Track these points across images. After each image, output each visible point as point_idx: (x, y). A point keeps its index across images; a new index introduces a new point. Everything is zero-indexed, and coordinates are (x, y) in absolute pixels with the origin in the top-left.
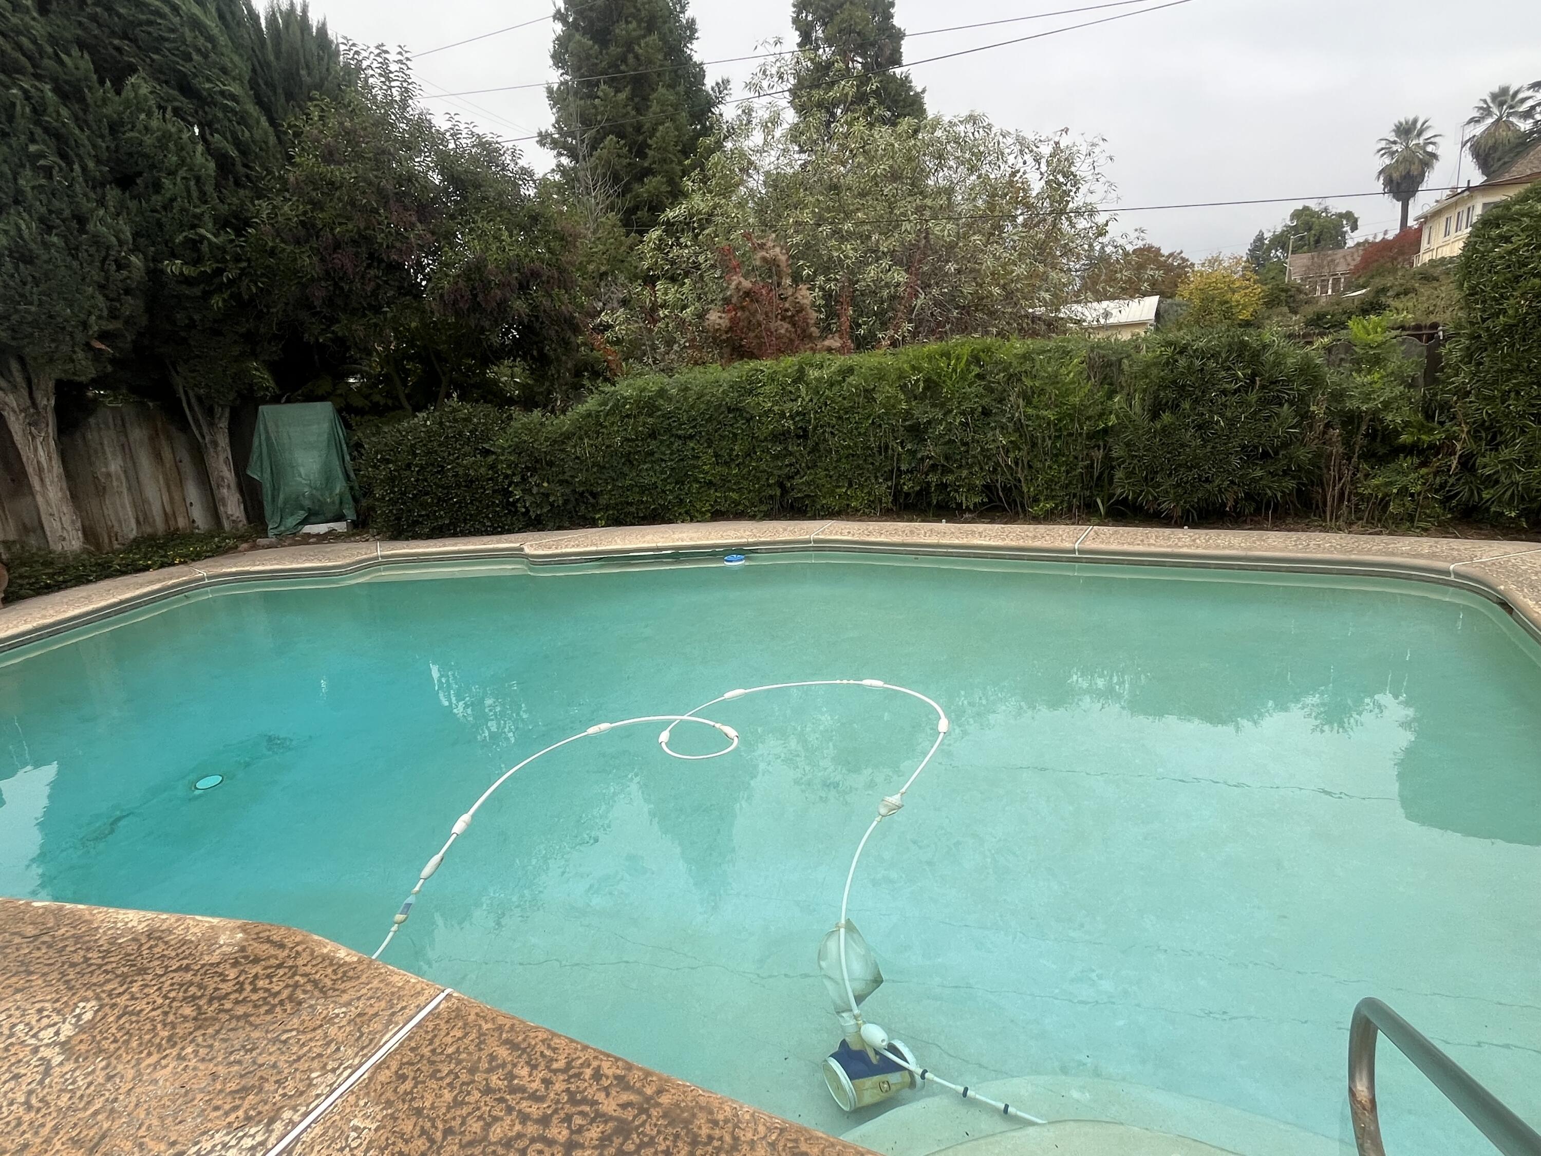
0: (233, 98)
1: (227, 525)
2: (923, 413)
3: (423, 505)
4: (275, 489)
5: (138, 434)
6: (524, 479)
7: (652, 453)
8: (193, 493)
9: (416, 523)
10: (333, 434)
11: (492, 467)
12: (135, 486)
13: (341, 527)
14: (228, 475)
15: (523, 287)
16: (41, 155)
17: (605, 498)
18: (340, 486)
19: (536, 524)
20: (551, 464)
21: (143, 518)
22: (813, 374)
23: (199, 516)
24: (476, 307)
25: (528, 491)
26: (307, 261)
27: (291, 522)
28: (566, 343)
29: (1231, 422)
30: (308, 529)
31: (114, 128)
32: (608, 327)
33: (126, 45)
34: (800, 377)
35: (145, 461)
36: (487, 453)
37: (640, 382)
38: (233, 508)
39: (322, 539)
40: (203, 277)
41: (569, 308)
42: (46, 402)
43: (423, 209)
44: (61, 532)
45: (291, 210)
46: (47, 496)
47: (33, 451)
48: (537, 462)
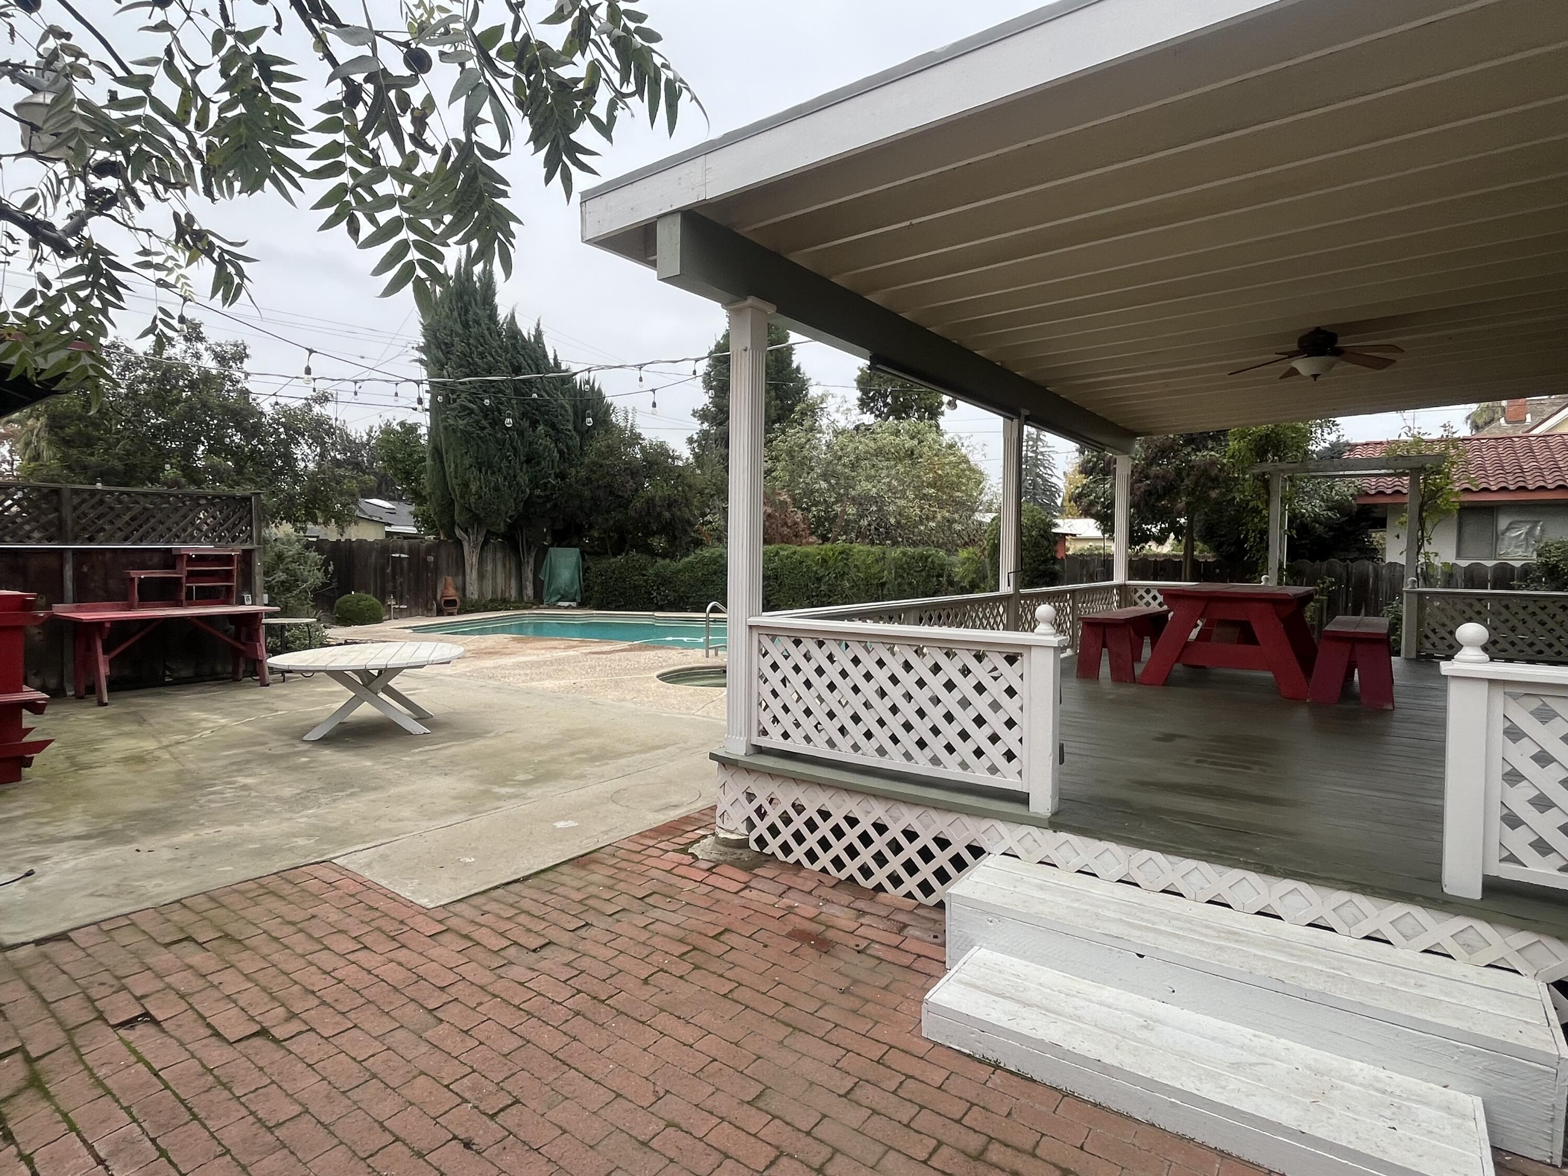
0: (570, 431)
1: (525, 599)
2: (822, 572)
3: (615, 595)
4: (550, 584)
5: (499, 555)
6: (658, 588)
7: (714, 581)
8: (513, 583)
9: (610, 603)
10: (578, 563)
11: (645, 581)
12: (494, 578)
13: (574, 604)
14: (531, 576)
15: (670, 505)
16: (510, 456)
17: (691, 600)
18: (576, 587)
19: (661, 609)
20: (671, 582)
21: (494, 591)
22: (782, 553)
23: (514, 593)
24: (649, 514)
25: (660, 594)
26: (587, 493)
27: (554, 599)
28: (686, 531)
30: (560, 603)
31: (531, 443)
32: (711, 522)
33: (537, 413)
34: (777, 553)
35: (499, 567)
36: (644, 575)
37: (712, 550)
38: (529, 591)
39: (566, 608)
40: (546, 496)
41: (687, 515)
42: (481, 539)
43: (633, 471)
44: (473, 591)
45: (583, 473)
46: (472, 576)
47: (471, 558)
48: (665, 581)
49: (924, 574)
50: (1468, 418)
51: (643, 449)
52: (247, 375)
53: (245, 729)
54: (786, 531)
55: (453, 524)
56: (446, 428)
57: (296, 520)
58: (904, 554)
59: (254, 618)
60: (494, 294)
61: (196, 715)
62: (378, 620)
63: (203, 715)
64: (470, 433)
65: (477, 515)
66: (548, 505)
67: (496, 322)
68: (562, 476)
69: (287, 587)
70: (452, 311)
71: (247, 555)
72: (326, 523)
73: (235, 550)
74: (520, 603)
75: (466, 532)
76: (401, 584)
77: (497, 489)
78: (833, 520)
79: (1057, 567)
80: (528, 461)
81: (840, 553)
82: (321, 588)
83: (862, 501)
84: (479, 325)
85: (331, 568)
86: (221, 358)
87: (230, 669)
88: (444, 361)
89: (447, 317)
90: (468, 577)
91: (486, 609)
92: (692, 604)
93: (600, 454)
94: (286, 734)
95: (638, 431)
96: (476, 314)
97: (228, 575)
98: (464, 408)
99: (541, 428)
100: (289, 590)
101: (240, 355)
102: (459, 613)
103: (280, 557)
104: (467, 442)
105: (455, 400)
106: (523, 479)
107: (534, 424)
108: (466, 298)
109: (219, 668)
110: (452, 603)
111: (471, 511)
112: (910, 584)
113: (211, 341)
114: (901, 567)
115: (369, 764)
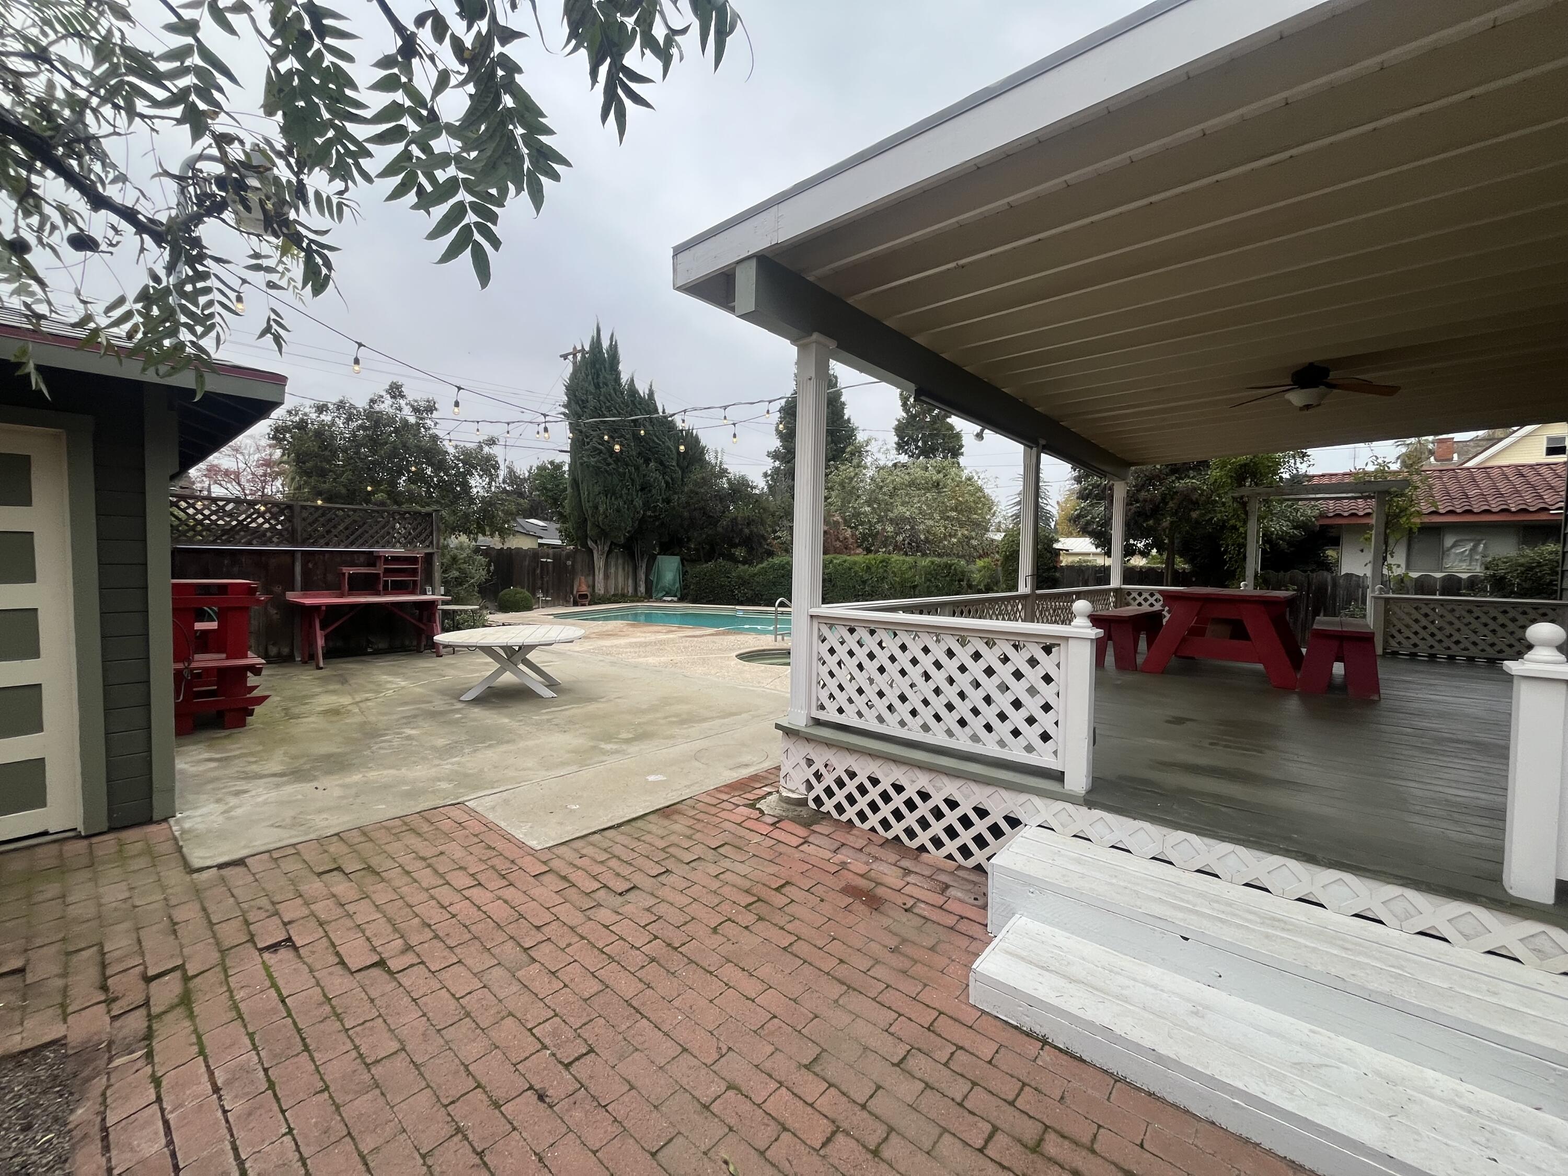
1: (639, 594)
2: (866, 577)
3: (706, 593)
4: (657, 583)
5: (620, 561)
6: (739, 588)
7: (781, 582)
8: (630, 582)
9: (702, 598)
10: (678, 567)
11: (730, 582)
12: (616, 578)
13: (675, 599)
14: (643, 577)
15: (748, 524)
16: (629, 485)
17: (764, 597)
18: (677, 585)
20: (749, 583)
21: (616, 588)
22: (835, 561)
23: (631, 590)
24: (733, 530)
26: (686, 514)
27: (661, 595)
28: (761, 543)
30: (665, 598)
31: (644, 476)
33: (649, 453)
34: (831, 562)
35: (620, 570)
36: (729, 577)
37: (781, 559)
38: (642, 589)
39: (669, 602)
40: (656, 516)
41: (763, 532)
42: (606, 549)
43: (722, 497)
44: (600, 589)
45: (684, 499)
46: (600, 576)
47: (599, 563)
48: (744, 583)
49: (948, 579)
50: (1398, 458)
51: (729, 480)
52: (436, 424)
53: (418, 690)
54: (838, 544)
55: (586, 537)
56: (582, 464)
57: (471, 533)
58: (933, 563)
59: (433, 604)
60: (618, 363)
61: (385, 677)
62: (529, 608)
63: (390, 678)
64: (599, 468)
65: (602, 530)
66: (657, 523)
67: (620, 384)
68: (668, 501)
69: (459, 582)
70: (587, 376)
71: (429, 558)
72: (492, 536)
73: (419, 551)
74: (635, 598)
75: (596, 543)
76: (547, 582)
77: (618, 511)
78: (875, 536)
79: (1058, 575)
80: (642, 489)
81: (881, 562)
82: (485, 583)
83: (898, 522)
84: (607, 385)
85: (492, 568)
86: (416, 410)
87: (415, 643)
88: (581, 413)
89: (583, 380)
90: (596, 577)
91: (610, 601)
92: (765, 600)
93: (696, 484)
94: (448, 695)
95: (725, 466)
96: (604, 377)
97: (414, 572)
98: (595, 449)
99: (652, 465)
100: (461, 584)
101: (431, 408)
102: (589, 605)
103: (454, 559)
104: (597, 474)
105: (588, 443)
106: (638, 502)
107: (647, 461)
108: (597, 366)
109: (407, 643)
110: (585, 596)
111: (598, 526)
112: (937, 586)
113: (410, 398)
114: (930, 573)
115: (506, 720)
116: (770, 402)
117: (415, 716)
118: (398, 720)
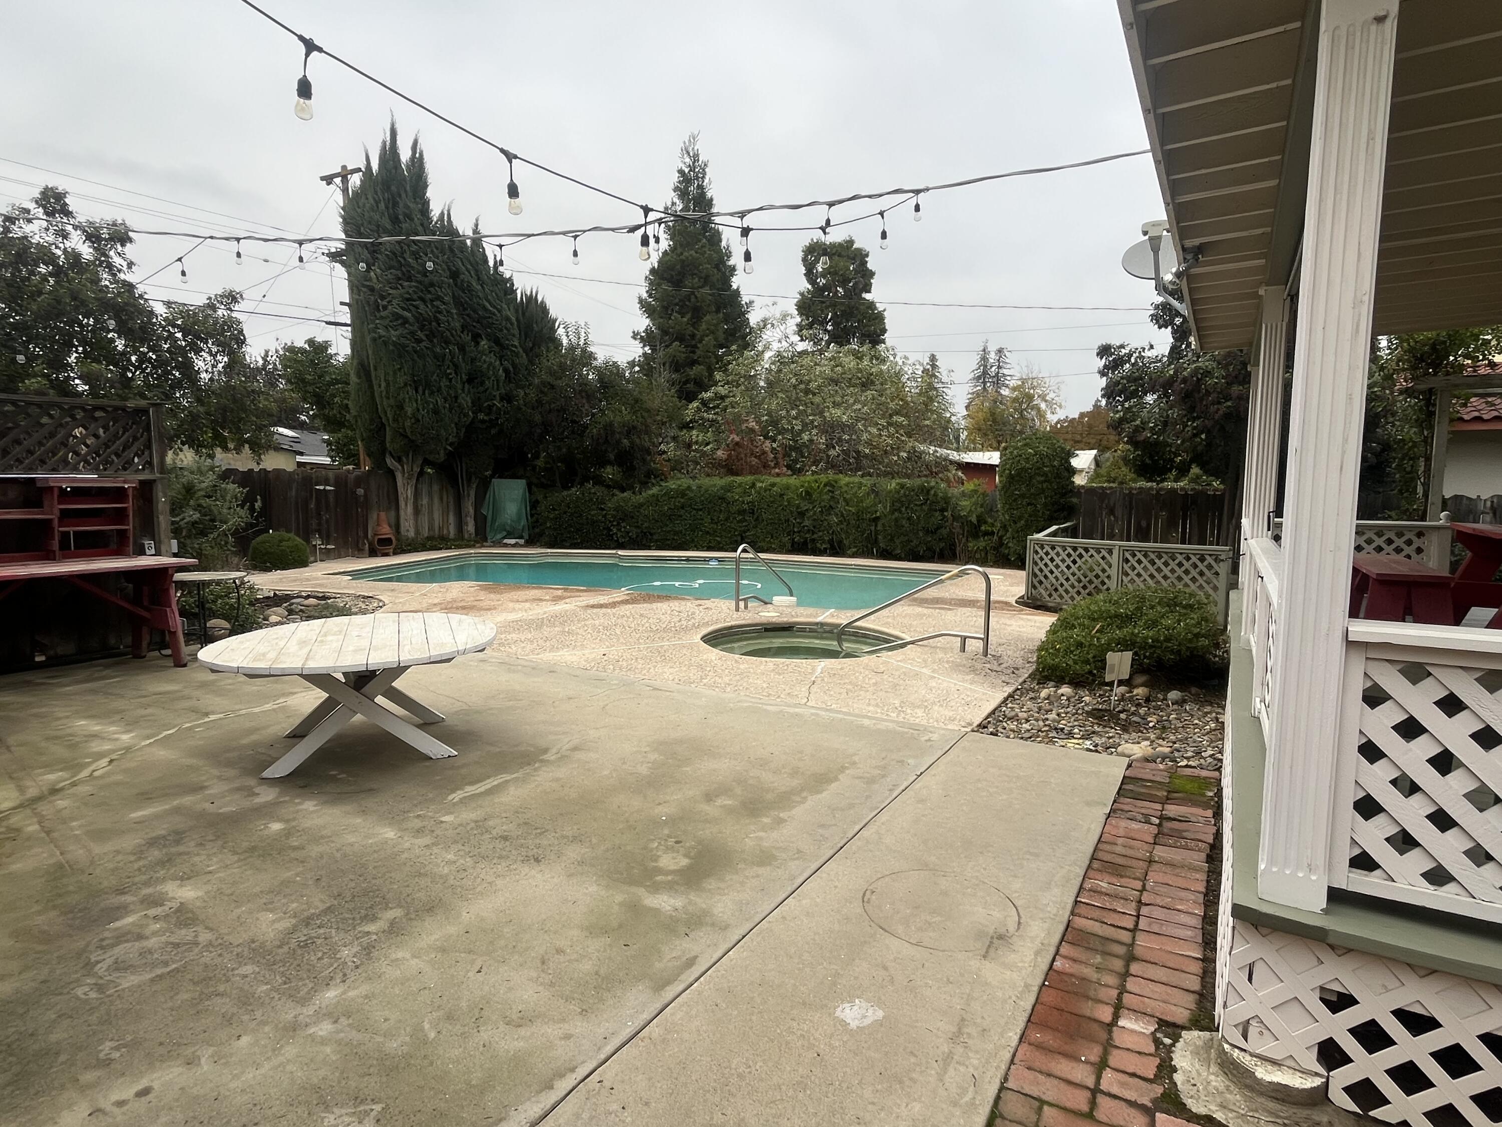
0: (515, 347)
1: (466, 536)
2: (805, 506)
3: (569, 532)
4: (494, 520)
5: (436, 488)
6: (618, 524)
7: (681, 516)
8: (452, 519)
9: (565, 540)
10: (524, 495)
11: (604, 516)
12: (431, 513)
13: (522, 541)
14: (471, 510)
15: (629, 432)
16: (451, 374)
17: (655, 537)
18: (523, 522)
19: (622, 547)
20: (632, 517)
21: (431, 528)
22: (759, 485)
23: (452, 531)
24: (606, 441)
25: (619, 530)
26: (538, 418)
27: (499, 536)
28: (644, 460)
29: (918, 517)
30: (505, 541)
31: (473, 360)
32: (664, 452)
33: (478, 325)
34: (753, 485)
35: (436, 500)
36: (602, 509)
37: (679, 482)
38: (471, 527)
39: (514, 546)
40: (491, 420)
41: (647, 444)
42: (417, 469)
43: (585, 391)
44: (408, 528)
45: (533, 395)
46: (407, 511)
47: (405, 490)
48: (624, 516)
49: (925, 508)
51: (596, 370)
52: (130, 265)
53: (162, 754)
54: (754, 461)
55: (383, 451)
56: (374, 340)
57: (201, 445)
58: (902, 486)
59: (161, 574)
60: (426, 186)
61: (83, 725)
62: (302, 563)
63: (95, 727)
64: (404, 346)
65: (413, 441)
66: (493, 431)
67: (429, 219)
68: (508, 398)
69: (200, 529)
70: (377, 202)
71: (146, 489)
72: (238, 450)
73: (129, 481)
74: (460, 541)
75: (399, 460)
76: (327, 521)
77: (436, 412)
78: (798, 449)
79: (1075, 500)
80: (470, 381)
81: (825, 485)
82: (245, 530)
83: (831, 428)
84: (412, 220)
85: (258, 505)
86: (93, 236)
87: (129, 640)
88: (371, 261)
89: (372, 209)
90: (402, 513)
91: (424, 548)
92: (657, 541)
93: (551, 373)
94: (229, 764)
95: (592, 349)
96: (408, 207)
97: (120, 516)
98: (397, 316)
99: (484, 343)
100: (203, 533)
101: (121, 236)
102: (395, 554)
103: (189, 490)
104: (400, 356)
105: (385, 308)
106: (466, 400)
107: (476, 338)
108: (393, 188)
109: (112, 641)
110: (388, 541)
111: (405, 436)
112: (909, 519)
113: (81, 218)
114: (899, 501)
116: (831, 205)
117: (178, 837)
118: (139, 853)
